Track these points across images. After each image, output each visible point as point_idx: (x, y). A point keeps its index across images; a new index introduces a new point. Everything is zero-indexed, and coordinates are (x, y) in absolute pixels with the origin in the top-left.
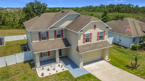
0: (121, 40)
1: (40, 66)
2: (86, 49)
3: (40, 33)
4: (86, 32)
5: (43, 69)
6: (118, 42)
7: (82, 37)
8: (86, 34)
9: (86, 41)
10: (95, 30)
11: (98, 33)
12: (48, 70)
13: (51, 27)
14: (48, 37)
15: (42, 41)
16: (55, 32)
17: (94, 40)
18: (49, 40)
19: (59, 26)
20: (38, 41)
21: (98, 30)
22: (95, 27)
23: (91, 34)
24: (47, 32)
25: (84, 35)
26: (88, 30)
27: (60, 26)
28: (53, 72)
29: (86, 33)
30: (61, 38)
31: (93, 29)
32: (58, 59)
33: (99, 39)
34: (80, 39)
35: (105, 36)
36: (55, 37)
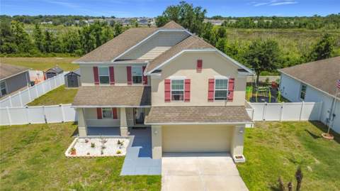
0: (334, 115)
1: (88, 135)
3: (95, 69)
4: (171, 75)
5: (87, 142)
6: (328, 120)
7: (162, 86)
8: (173, 81)
10: (199, 72)
11: (211, 82)
12: (93, 146)
15: (101, 85)
17: (199, 97)
18: (116, 85)
20: (93, 85)
21: (209, 73)
22: (200, 65)
23: (188, 82)
24: (111, 69)
25: (167, 83)
26: (178, 70)
27: (141, 58)
28: (96, 153)
30: (141, 85)
31: (195, 71)
32: (124, 129)
33: (216, 99)
34: (156, 91)
35: (236, 93)
36: (129, 80)
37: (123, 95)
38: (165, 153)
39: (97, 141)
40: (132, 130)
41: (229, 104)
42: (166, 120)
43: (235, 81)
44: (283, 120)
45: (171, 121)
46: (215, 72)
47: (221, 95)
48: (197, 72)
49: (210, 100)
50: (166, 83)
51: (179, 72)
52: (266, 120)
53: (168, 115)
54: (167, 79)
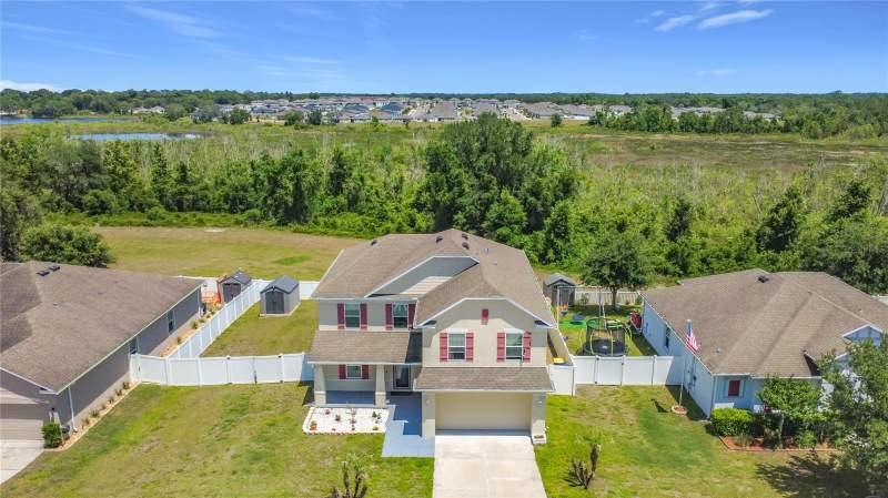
0: (695, 378)
1: (327, 402)
3: (340, 307)
4: (449, 326)
5: (328, 413)
6: (690, 385)
7: (436, 340)
8: (451, 335)
9: (453, 357)
10: (485, 323)
11: (501, 337)
12: (338, 419)
13: (373, 292)
14: (365, 322)
15: (347, 329)
16: (389, 307)
17: (485, 355)
18: (369, 329)
20: (336, 329)
21: (498, 325)
22: (485, 314)
23: (470, 337)
24: (364, 307)
25: (443, 337)
26: (458, 320)
27: (404, 293)
28: (344, 428)
29: (449, 330)
30: (407, 330)
31: (479, 321)
32: (380, 395)
33: (508, 358)
34: (429, 346)
35: (534, 350)
36: (388, 322)
37: (381, 346)
38: (439, 431)
39: (343, 411)
40: (391, 395)
41: (525, 365)
42: (442, 386)
43: (532, 336)
44: (625, 383)
45: (447, 387)
46: (507, 325)
47: (514, 354)
48: (483, 323)
49: (500, 359)
50: (441, 338)
51: (461, 322)
52: (600, 383)
53: (444, 380)
54: (443, 331)
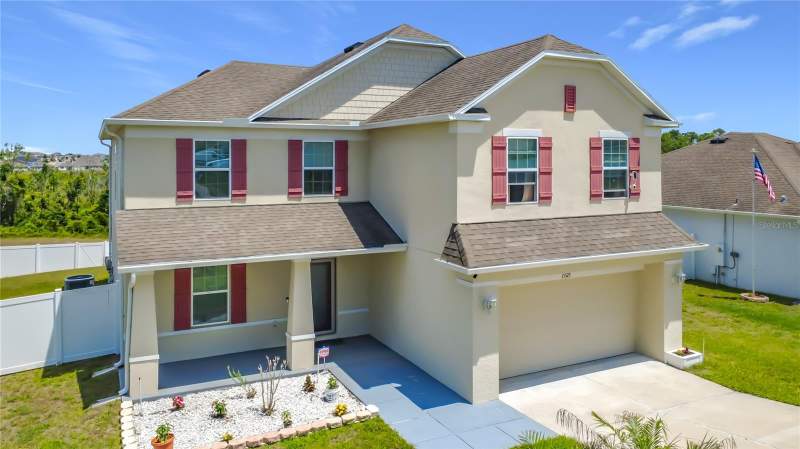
0: (735, 255)
1: (159, 388)
2: (513, 244)
3: (185, 145)
5: (178, 407)
6: (720, 271)
7: (484, 155)
8: (512, 142)
9: (516, 195)
10: (569, 117)
12: (220, 414)
13: (264, 109)
14: (241, 183)
15: (197, 202)
16: (295, 147)
17: (570, 189)
18: (251, 200)
19: (325, 114)
21: (591, 124)
22: (570, 98)
23: (546, 147)
24: (240, 147)
25: (497, 148)
26: (523, 110)
27: (329, 116)
29: (509, 132)
30: (331, 198)
31: (561, 114)
32: (301, 343)
33: (607, 195)
34: (472, 172)
36: (293, 182)
41: (634, 207)
43: (641, 145)
46: (603, 123)
48: (566, 118)
49: (595, 196)
50: (494, 148)
54: (499, 134)
